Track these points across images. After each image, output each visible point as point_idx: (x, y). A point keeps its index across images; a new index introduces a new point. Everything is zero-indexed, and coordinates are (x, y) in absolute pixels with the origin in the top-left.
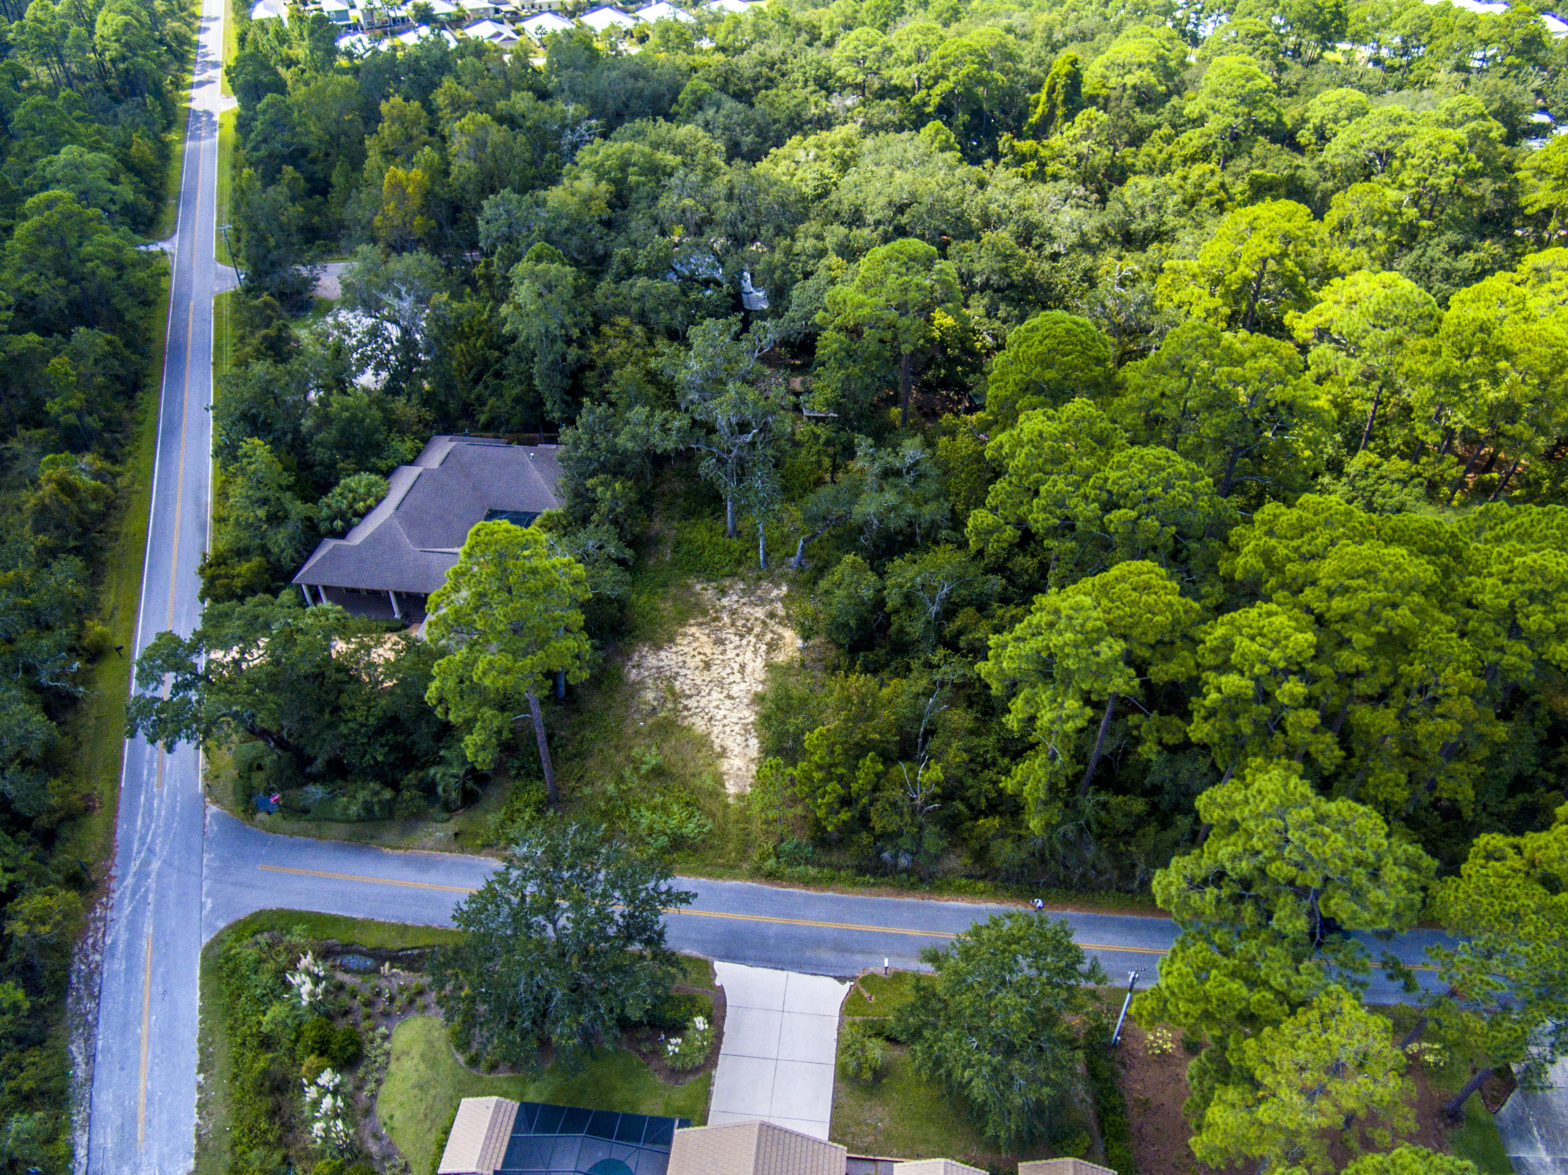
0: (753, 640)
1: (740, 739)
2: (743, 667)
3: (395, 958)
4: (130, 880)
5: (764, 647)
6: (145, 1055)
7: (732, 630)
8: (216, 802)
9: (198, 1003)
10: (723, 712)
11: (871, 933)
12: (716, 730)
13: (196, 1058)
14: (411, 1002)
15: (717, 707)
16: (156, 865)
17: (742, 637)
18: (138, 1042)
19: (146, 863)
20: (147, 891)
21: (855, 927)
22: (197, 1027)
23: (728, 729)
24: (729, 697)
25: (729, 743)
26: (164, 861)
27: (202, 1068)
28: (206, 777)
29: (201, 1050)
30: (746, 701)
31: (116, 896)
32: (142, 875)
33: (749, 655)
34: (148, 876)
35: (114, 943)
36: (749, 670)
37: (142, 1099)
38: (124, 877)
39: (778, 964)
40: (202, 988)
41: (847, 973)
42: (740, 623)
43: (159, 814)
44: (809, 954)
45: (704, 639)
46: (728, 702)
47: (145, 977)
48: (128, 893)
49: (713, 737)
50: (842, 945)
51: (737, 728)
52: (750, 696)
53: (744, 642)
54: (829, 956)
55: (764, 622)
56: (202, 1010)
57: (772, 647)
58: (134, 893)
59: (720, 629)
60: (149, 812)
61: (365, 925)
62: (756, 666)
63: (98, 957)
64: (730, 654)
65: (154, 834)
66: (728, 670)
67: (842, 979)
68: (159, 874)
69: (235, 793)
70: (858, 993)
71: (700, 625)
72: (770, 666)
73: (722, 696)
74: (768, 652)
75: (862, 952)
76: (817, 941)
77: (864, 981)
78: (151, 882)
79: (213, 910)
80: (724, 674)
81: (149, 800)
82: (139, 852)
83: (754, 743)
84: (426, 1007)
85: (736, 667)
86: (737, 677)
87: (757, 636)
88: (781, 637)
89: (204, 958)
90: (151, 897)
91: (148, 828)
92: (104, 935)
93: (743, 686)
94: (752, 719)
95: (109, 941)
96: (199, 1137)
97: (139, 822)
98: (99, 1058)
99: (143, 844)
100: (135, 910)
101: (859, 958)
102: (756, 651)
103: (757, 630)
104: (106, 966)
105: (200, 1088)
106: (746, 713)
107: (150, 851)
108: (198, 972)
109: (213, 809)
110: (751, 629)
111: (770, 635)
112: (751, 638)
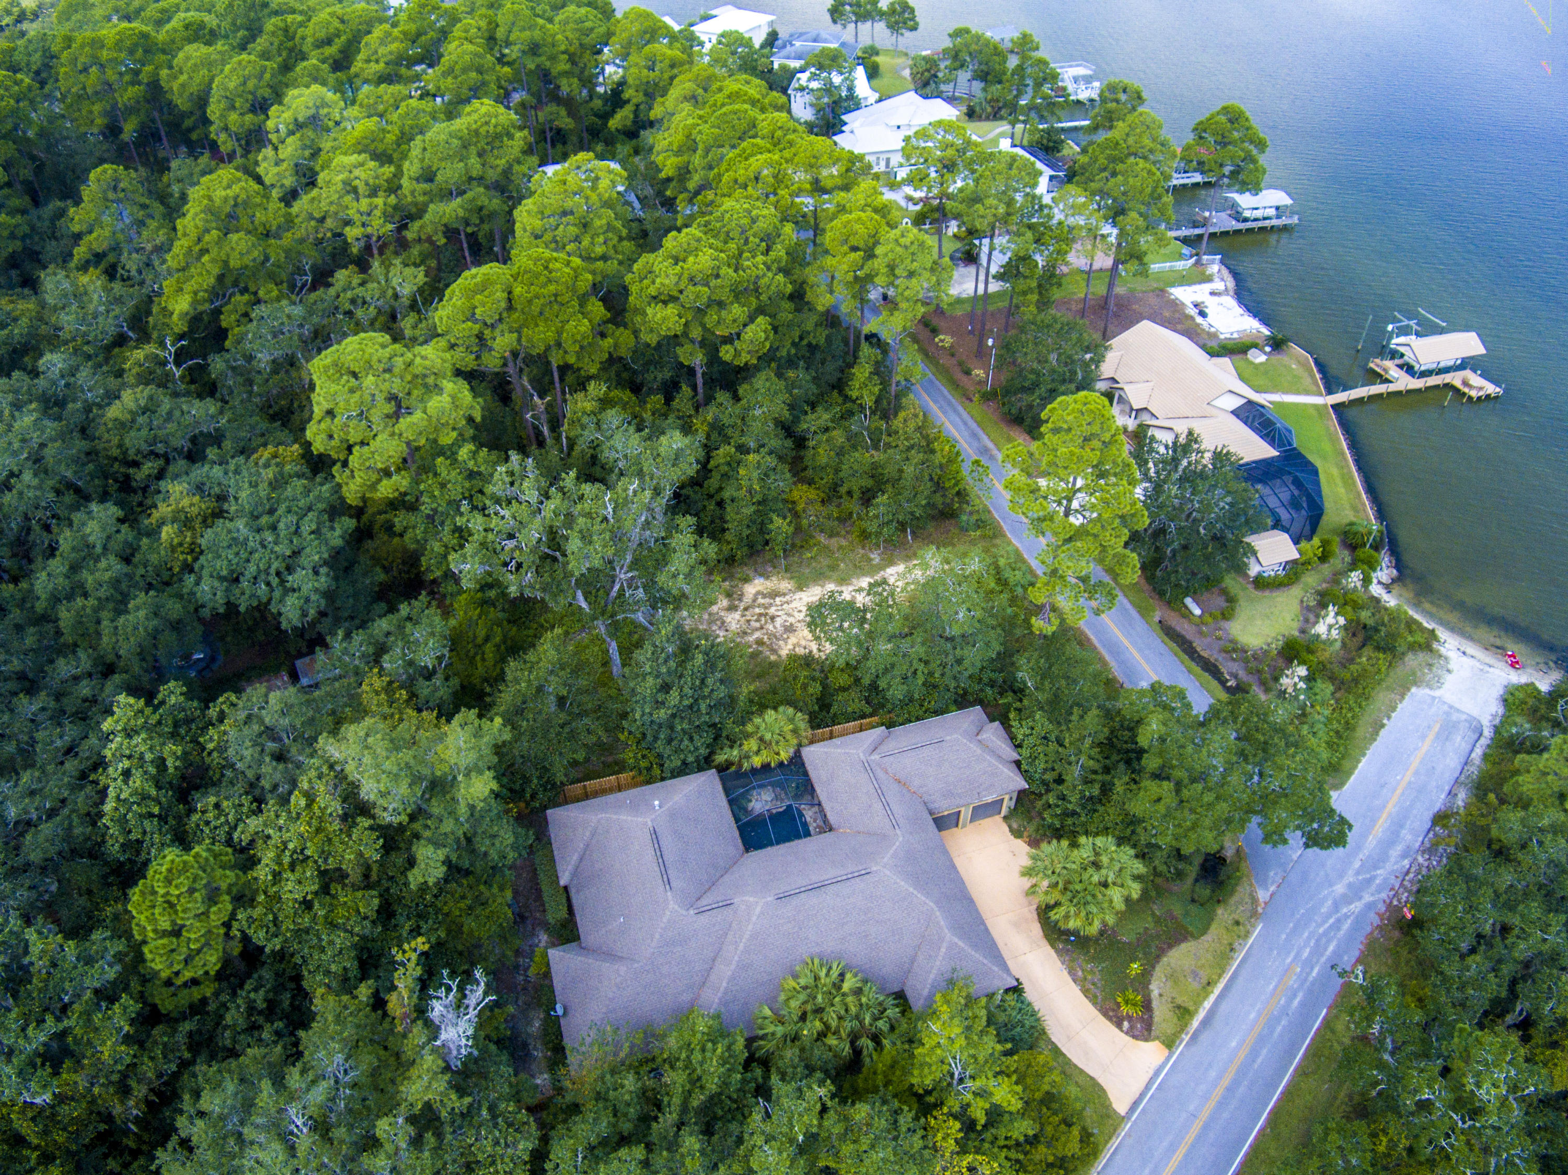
0: (774, 608)
4: (1367, 898)
5: (778, 599)
6: (1415, 763)
7: (770, 626)
8: (1255, 901)
9: (1364, 760)
13: (1382, 732)
14: (1234, 650)
16: (1340, 888)
17: (773, 618)
18: (1417, 773)
19: (1346, 899)
20: (1358, 873)
26: (1331, 885)
27: (1383, 726)
28: (1247, 934)
29: (1377, 734)
31: (1384, 895)
32: (1355, 892)
33: (793, 605)
34: (1350, 885)
35: (1404, 856)
37: (1428, 741)
38: (1369, 906)
42: (756, 624)
43: (1309, 938)
47: (1391, 807)
48: (1373, 887)
53: (779, 613)
55: (746, 609)
56: (1364, 755)
57: (774, 594)
58: (1369, 881)
59: (772, 635)
60: (1318, 950)
63: (1420, 859)
65: (1324, 922)
68: (1341, 876)
69: (1232, 893)
71: (774, 651)
72: (800, 588)
74: (784, 595)
78: (1350, 878)
81: (1309, 964)
82: (1346, 916)
84: (1231, 641)
87: (766, 608)
88: (758, 593)
89: (1342, 784)
90: (1357, 864)
91: (1325, 933)
92: (1407, 873)
95: (1406, 863)
96: (1402, 696)
97: (1331, 948)
98: (1447, 788)
99: (1338, 921)
100: (1376, 868)
102: (787, 602)
103: (757, 610)
104: (1417, 844)
105: (1389, 718)
107: (1336, 907)
108: (1352, 778)
109: (1262, 895)
110: (760, 615)
111: (761, 600)
112: (772, 611)
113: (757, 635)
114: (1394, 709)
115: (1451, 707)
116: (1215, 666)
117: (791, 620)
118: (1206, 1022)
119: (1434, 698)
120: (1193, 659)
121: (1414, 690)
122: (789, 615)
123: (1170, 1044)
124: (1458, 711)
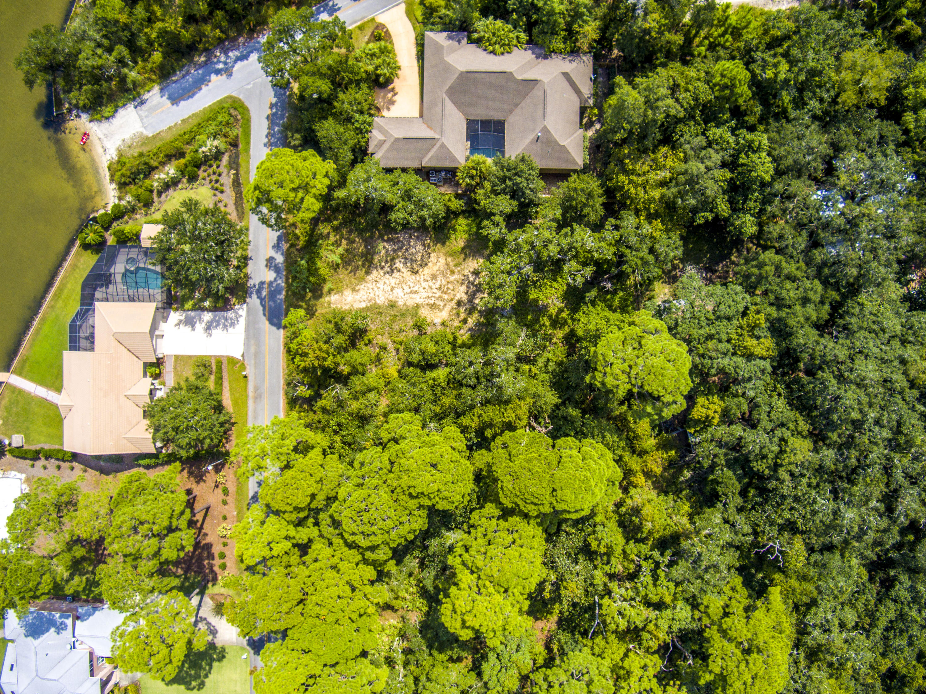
0: (437, 295)
1: (365, 297)
2: (416, 292)
3: (237, 175)
5: (432, 302)
7: (444, 282)
9: (207, 106)
10: (382, 287)
11: (264, 366)
12: (370, 285)
13: (186, 117)
14: (217, 189)
15: (385, 283)
17: (440, 288)
18: (189, 92)
21: (267, 360)
22: (197, 111)
23: (371, 291)
24: (392, 289)
25: (362, 293)
27: (183, 121)
29: (189, 117)
30: (391, 298)
31: (250, 45)
33: (425, 295)
36: (413, 296)
39: (247, 330)
40: (214, 104)
41: (246, 358)
42: (450, 286)
44: (252, 342)
45: (436, 268)
46: (389, 288)
48: (252, 49)
49: (364, 284)
50: (257, 355)
51: (372, 295)
52: (394, 299)
53: (435, 291)
54: (253, 349)
55: (452, 299)
56: (204, 109)
57: (433, 307)
59: (444, 275)
61: (248, 157)
62: (418, 299)
64: (424, 284)
66: (412, 285)
67: (243, 356)
70: (237, 363)
71: (447, 263)
72: (417, 306)
73: (393, 284)
74: (427, 304)
75: (255, 363)
76: (258, 344)
77: (243, 364)
79: (247, 89)
80: (409, 283)
83: (363, 305)
84: (215, 195)
85: (416, 289)
86: (407, 290)
87: (441, 297)
88: (441, 310)
89: (226, 98)
92: (232, 50)
93: (401, 294)
94: (379, 302)
95: (230, 54)
96: (159, 133)
98: (182, 81)
101: (253, 362)
102: (429, 297)
103: (446, 296)
105: (176, 124)
106: (382, 299)
108: (219, 99)
110: (445, 293)
111: (442, 304)
112: (439, 294)
113: (452, 278)
114: (170, 128)
115: (141, 120)
116: (233, 185)
117: (431, 283)
118: (356, 22)
119: (145, 128)
120: (241, 193)
121: (151, 135)
122: (431, 288)
123: (373, 20)
124: (140, 116)
